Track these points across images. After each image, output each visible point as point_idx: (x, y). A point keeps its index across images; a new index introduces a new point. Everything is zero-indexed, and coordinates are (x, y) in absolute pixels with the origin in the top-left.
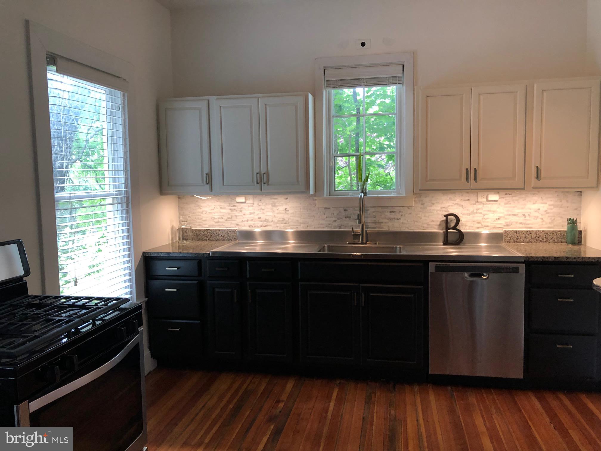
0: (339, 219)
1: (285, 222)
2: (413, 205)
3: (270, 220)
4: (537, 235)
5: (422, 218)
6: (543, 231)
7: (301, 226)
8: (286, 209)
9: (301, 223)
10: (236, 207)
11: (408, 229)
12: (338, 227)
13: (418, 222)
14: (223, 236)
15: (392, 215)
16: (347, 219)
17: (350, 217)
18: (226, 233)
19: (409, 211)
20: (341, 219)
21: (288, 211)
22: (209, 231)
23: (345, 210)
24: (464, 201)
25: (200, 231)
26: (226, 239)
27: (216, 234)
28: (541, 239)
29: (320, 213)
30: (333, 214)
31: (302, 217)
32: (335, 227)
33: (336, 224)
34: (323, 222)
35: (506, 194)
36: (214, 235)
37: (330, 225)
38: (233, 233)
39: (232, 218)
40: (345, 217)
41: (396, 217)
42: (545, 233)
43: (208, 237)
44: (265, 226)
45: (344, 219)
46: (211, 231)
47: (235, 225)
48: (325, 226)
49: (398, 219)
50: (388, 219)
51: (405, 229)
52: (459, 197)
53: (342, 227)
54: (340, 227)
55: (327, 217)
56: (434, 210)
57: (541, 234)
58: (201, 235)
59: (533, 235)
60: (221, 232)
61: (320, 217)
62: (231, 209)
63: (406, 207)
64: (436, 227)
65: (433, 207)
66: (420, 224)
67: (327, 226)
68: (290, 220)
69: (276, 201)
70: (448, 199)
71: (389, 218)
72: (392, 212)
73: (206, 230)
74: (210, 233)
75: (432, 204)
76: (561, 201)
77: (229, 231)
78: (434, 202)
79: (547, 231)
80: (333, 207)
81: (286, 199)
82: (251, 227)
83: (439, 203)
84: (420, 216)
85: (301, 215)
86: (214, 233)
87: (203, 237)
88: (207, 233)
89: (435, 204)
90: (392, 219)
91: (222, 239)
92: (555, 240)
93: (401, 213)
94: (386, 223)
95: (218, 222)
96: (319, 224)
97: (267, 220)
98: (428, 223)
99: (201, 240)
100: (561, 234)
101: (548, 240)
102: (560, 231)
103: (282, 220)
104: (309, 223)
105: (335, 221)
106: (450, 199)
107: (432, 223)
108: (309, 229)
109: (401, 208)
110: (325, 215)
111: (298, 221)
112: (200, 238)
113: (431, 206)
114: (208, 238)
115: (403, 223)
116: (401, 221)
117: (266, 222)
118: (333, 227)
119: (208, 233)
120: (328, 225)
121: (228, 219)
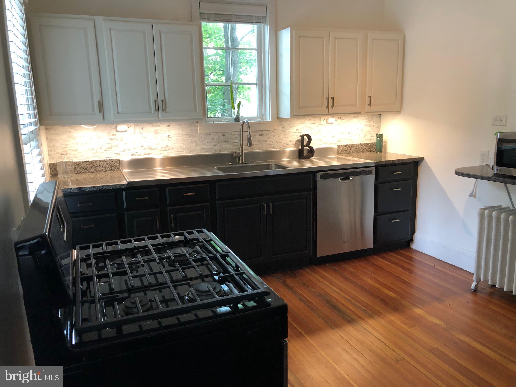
0: (219, 143)
1: (168, 149)
2: (277, 129)
3: (153, 148)
4: (357, 147)
5: (283, 139)
6: (361, 144)
7: (185, 152)
8: (169, 136)
9: (184, 149)
10: (116, 136)
11: (273, 148)
12: (218, 151)
13: (279, 142)
14: (105, 167)
15: (261, 138)
16: (226, 143)
17: (228, 141)
18: (107, 164)
19: (273, 134)
20: (220, 143)
21: (171, 137)
22: (87, 163)
23: (223, 135)
24: (311, 124)
25: (77, 164)
26: (108, 169)
27: (96, 166)
28: (359, 150)
29: (202, 138)
30: (213, 139)
31: (185, 144)
32: (215, 151)
33: (216, 148)
34: (205, 147)
35: (338, 118)
36: (94, 166)
37: (211, 149)
38: (116, 163)
39: (112, 148)
40: (224, 142)
41: (264, 140)
42: (362, 145)
43: (87, 169)
44: (149, 154)
45: (223, 143)
46: (90, 163)
47: (117, 155)
48: (206, 150)
49: (265, 141)
50: (258, 142)
51: (271, 149)
52: (308, 121)
53: (222, 150)
54: (220, 151)
55: (208, 142)
56: (291, 132)
57: (359, 146)
58: (78, 167)
59: (355, 148)
60: (102, 163)
61: (201, 142)
62: (110, 139)
63: (271, 131)
64: (293, 146)
65: (291, 130)
66: (281, 144)
67: (208, 151)
68: (173, 147)
69: (158, 128)
70: (301, 122)
71: (259, 140)
72: (261, 135)
73: (85, 162)
74: (89, 164)
75: (290, 128)
76: (370, 122)
77: (111, 161)
78: (291, 126)
79: (363, 144)
80: (213, 133)
81: (169, 126)
82: (133, 155)
83: (294, 126)
84: (281, 137)
85: (184, 141)
86: (94, 164)
87: (81, 169)
88: (85, 165)
89: (292, 128)
90: (261, 141)
91: (104, 170)
92: (367, 150)
93: (268, 136)
94: (257, 144)
95: (97, 153)
96: (201, 149)
97: (150, 148)
98: (287, 143)
99: (79, 173)
100: (371, 145)
101: (364, 150)
102: (369, 143)
103: (165, 147)
104: (192, 148)
105: (215, 145)
106: (302, 123)
107: (290, 143)
108: (192, 154)
109: (268, 131)
110: (206, 141)
111: (181, 147)
112: (78, 171)
113: (289, 129)
114: (87, 171)
115: (269, 144)
116: (268, 142)
117: (149, 150)
118: (213, 151)
119: (87, 165)
120: (209, 149)
121: (108, 148)
